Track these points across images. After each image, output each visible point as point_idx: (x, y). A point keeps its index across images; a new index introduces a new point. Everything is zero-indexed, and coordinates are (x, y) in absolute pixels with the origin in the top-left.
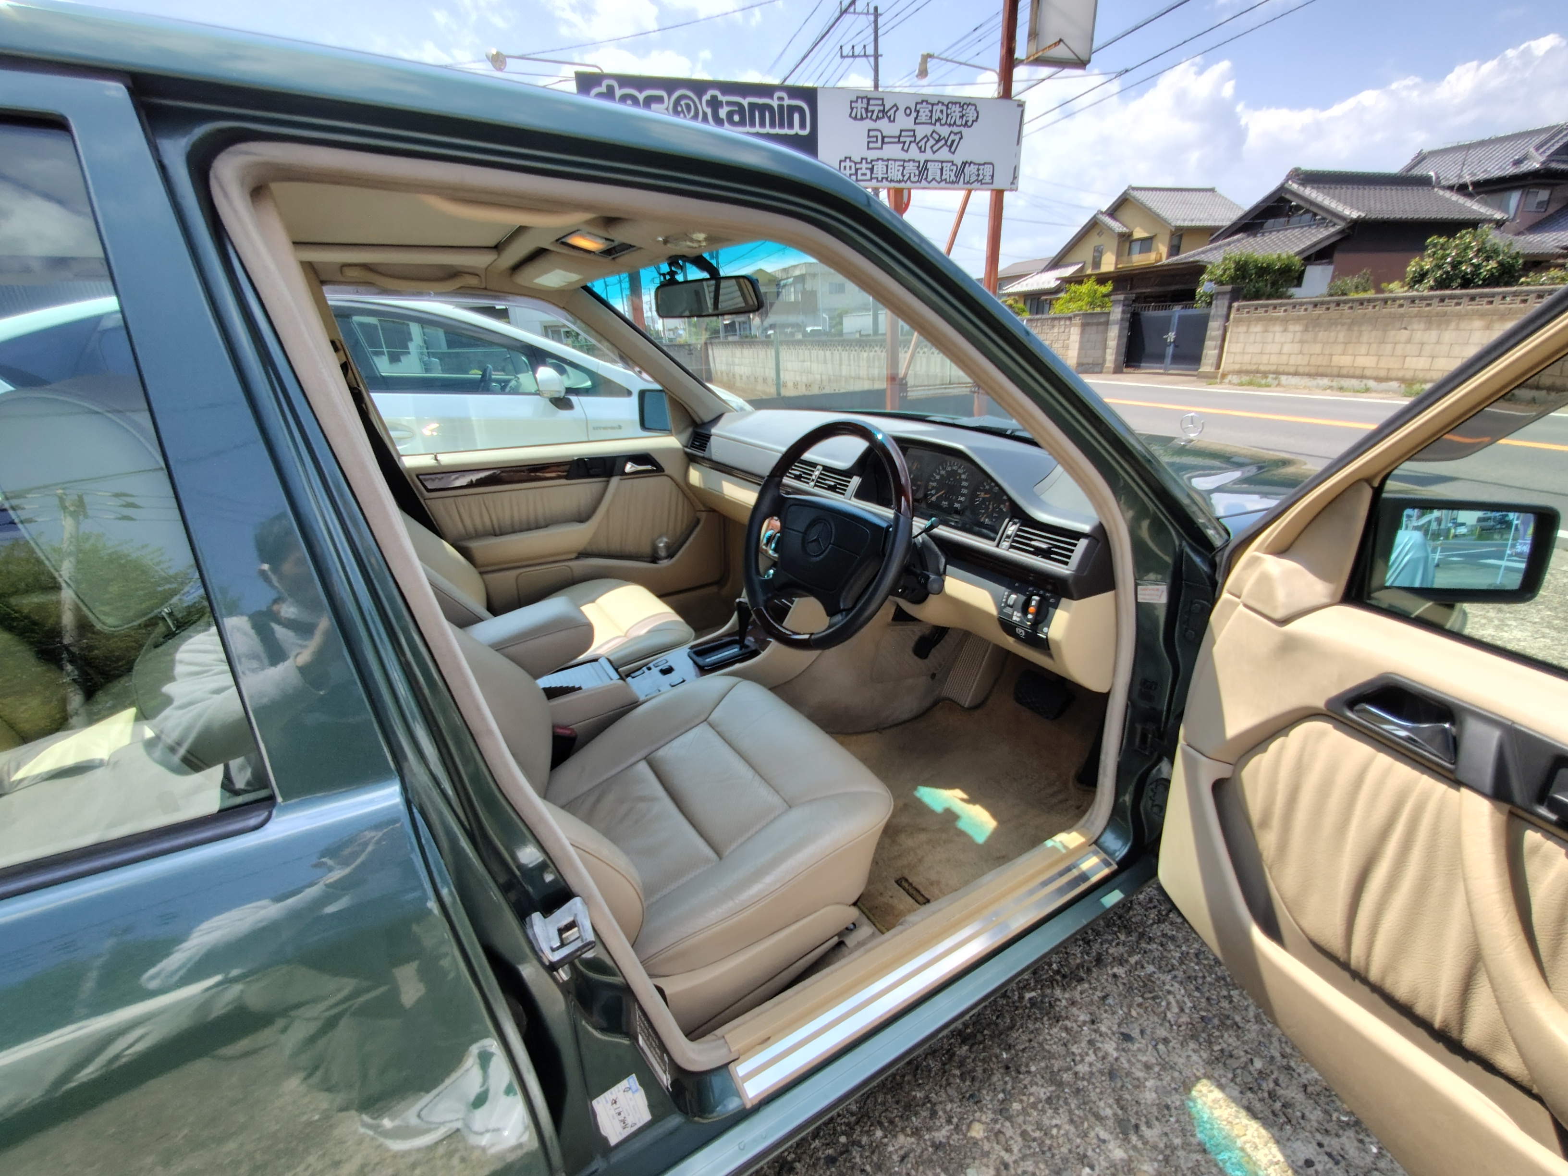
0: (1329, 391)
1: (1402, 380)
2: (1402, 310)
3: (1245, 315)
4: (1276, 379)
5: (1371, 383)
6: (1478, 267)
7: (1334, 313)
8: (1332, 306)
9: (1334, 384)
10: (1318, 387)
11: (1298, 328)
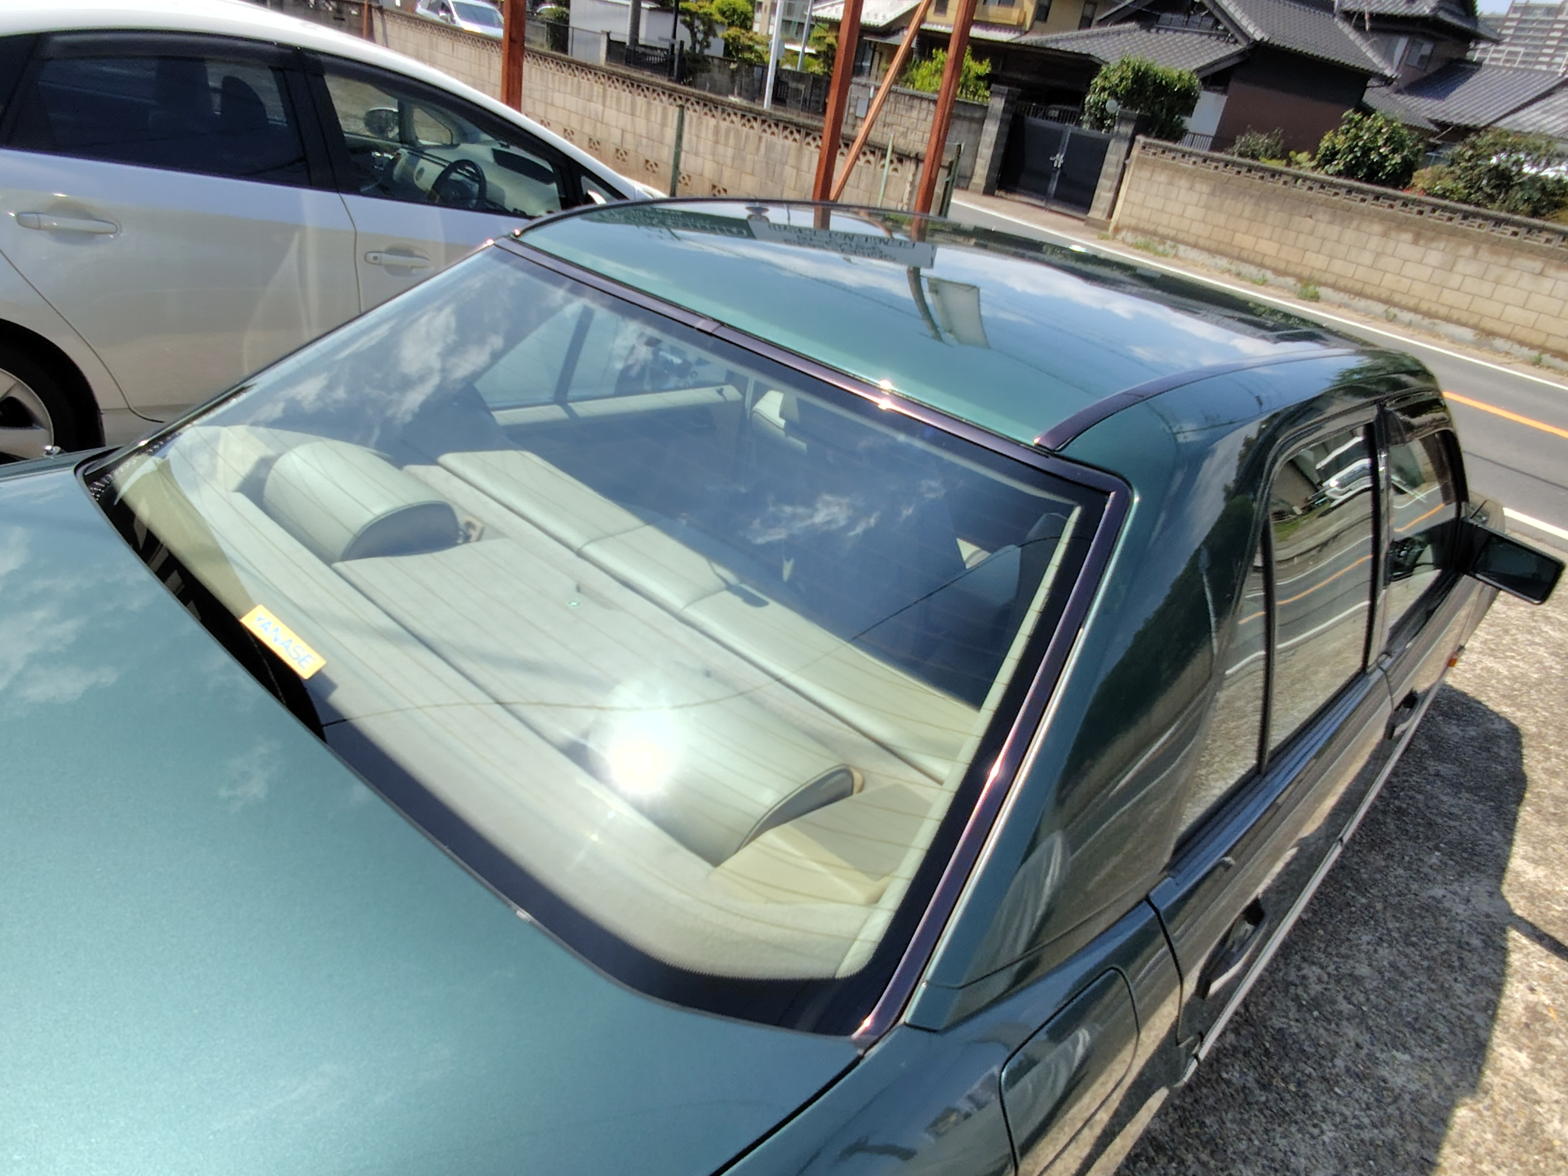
0: (1227, 276)
1: (1299, 278)
2: (1310, 193)
3: (1151, 157)
4: (1174, 247)
5: (1269, 275)
6: (1384, 158)
7: (1245, 179)
8: (1244, 170)
9: (1233, 268)
10: (1216, 267)
11: (1205, 188)
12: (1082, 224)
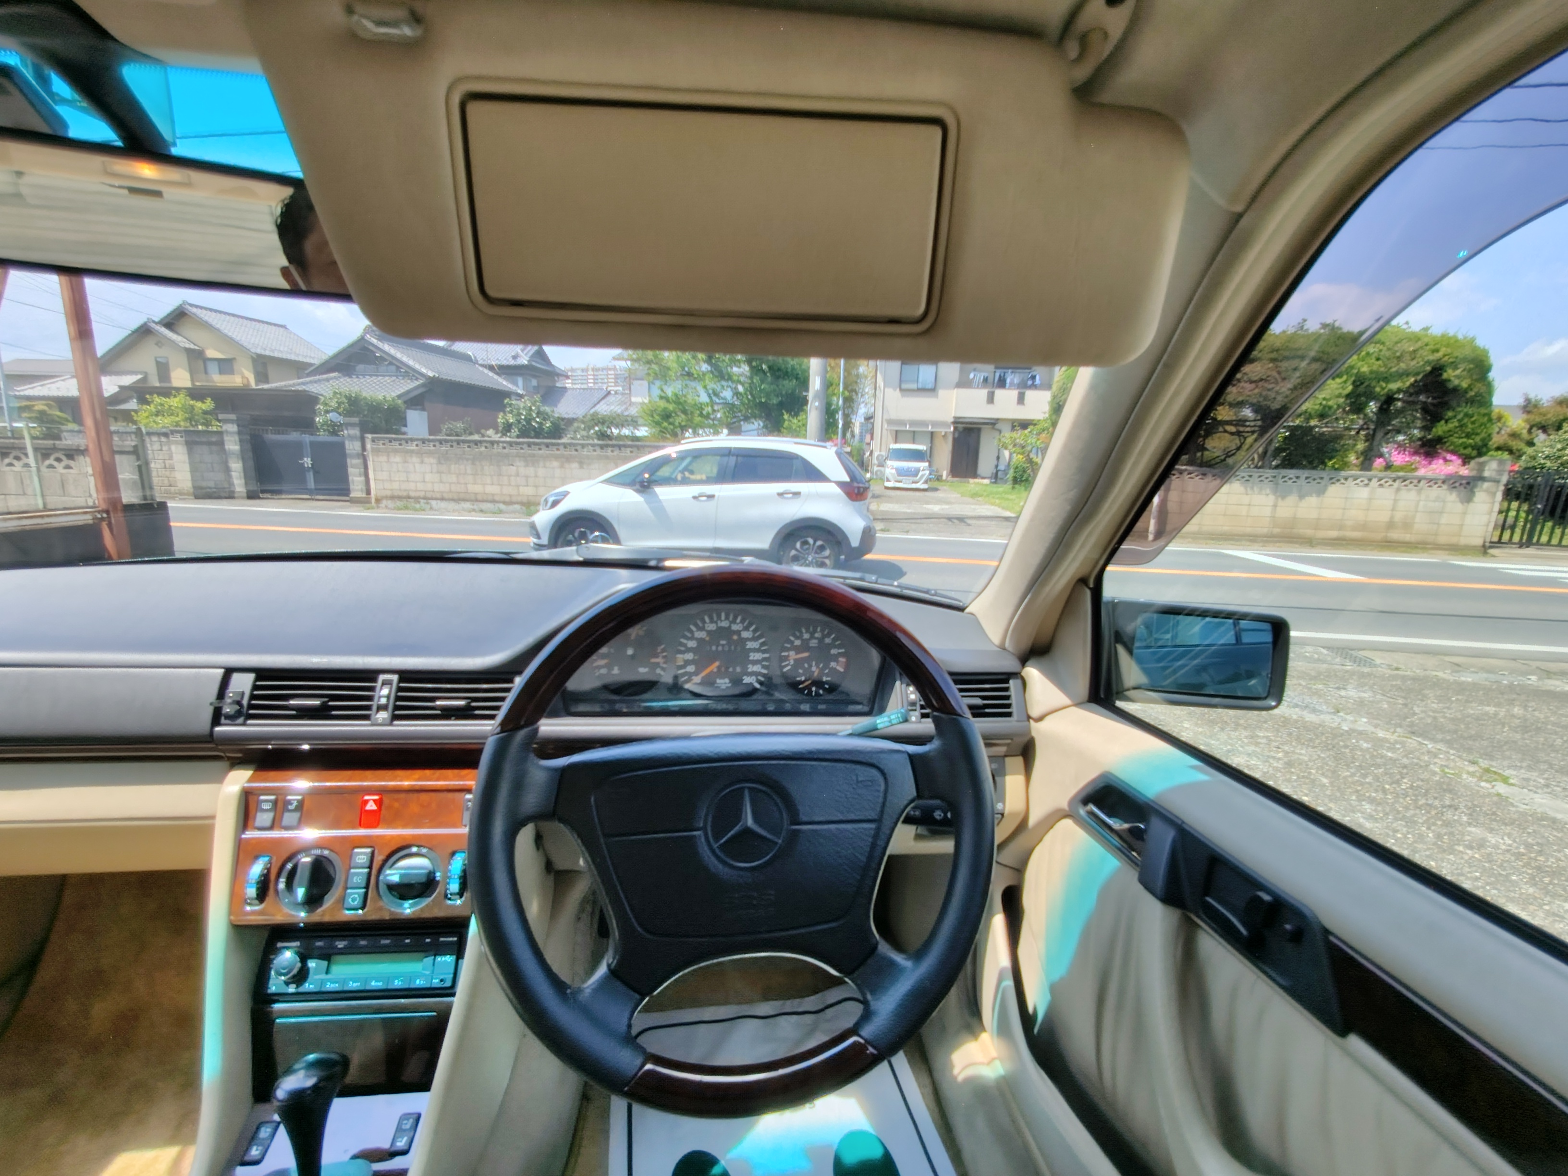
0: (473, 513)
1: (522, 504)
2: (505, 451)
3: (382, 446)
4: (427, 503)
5: (502, 506)
6: (540, 424)
7: (457, 450)
8: (455, 444)
9: (475, 507)
10: (464, 509)
11: (433, 460)
12: (348, 504)
